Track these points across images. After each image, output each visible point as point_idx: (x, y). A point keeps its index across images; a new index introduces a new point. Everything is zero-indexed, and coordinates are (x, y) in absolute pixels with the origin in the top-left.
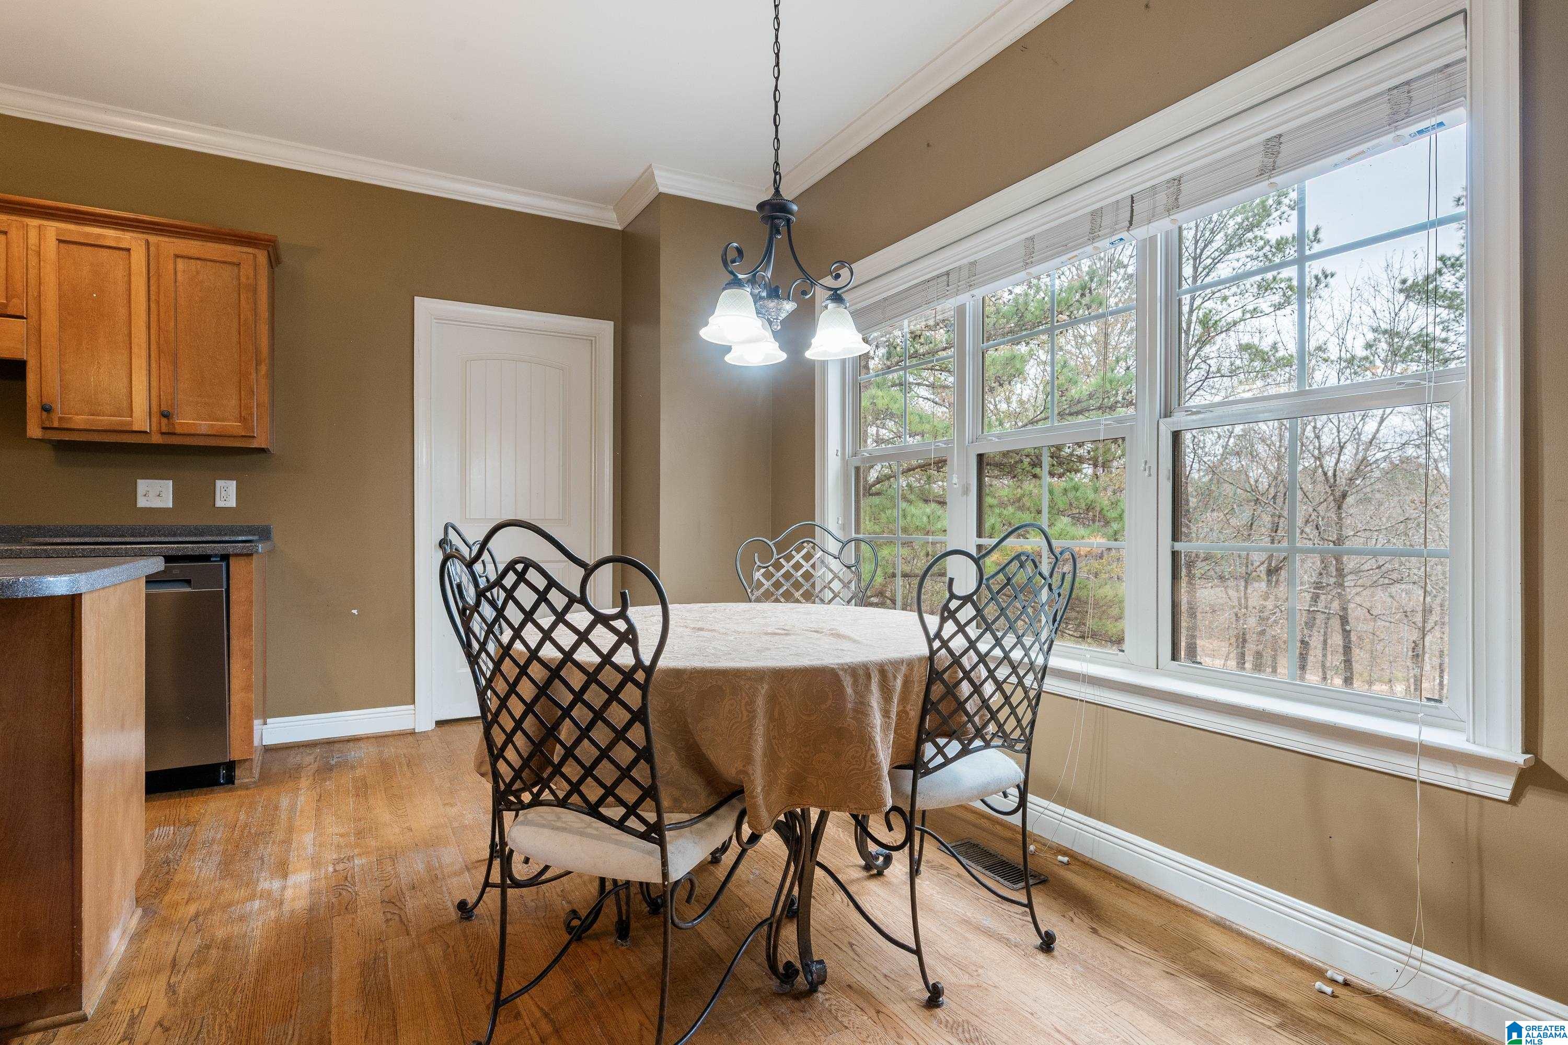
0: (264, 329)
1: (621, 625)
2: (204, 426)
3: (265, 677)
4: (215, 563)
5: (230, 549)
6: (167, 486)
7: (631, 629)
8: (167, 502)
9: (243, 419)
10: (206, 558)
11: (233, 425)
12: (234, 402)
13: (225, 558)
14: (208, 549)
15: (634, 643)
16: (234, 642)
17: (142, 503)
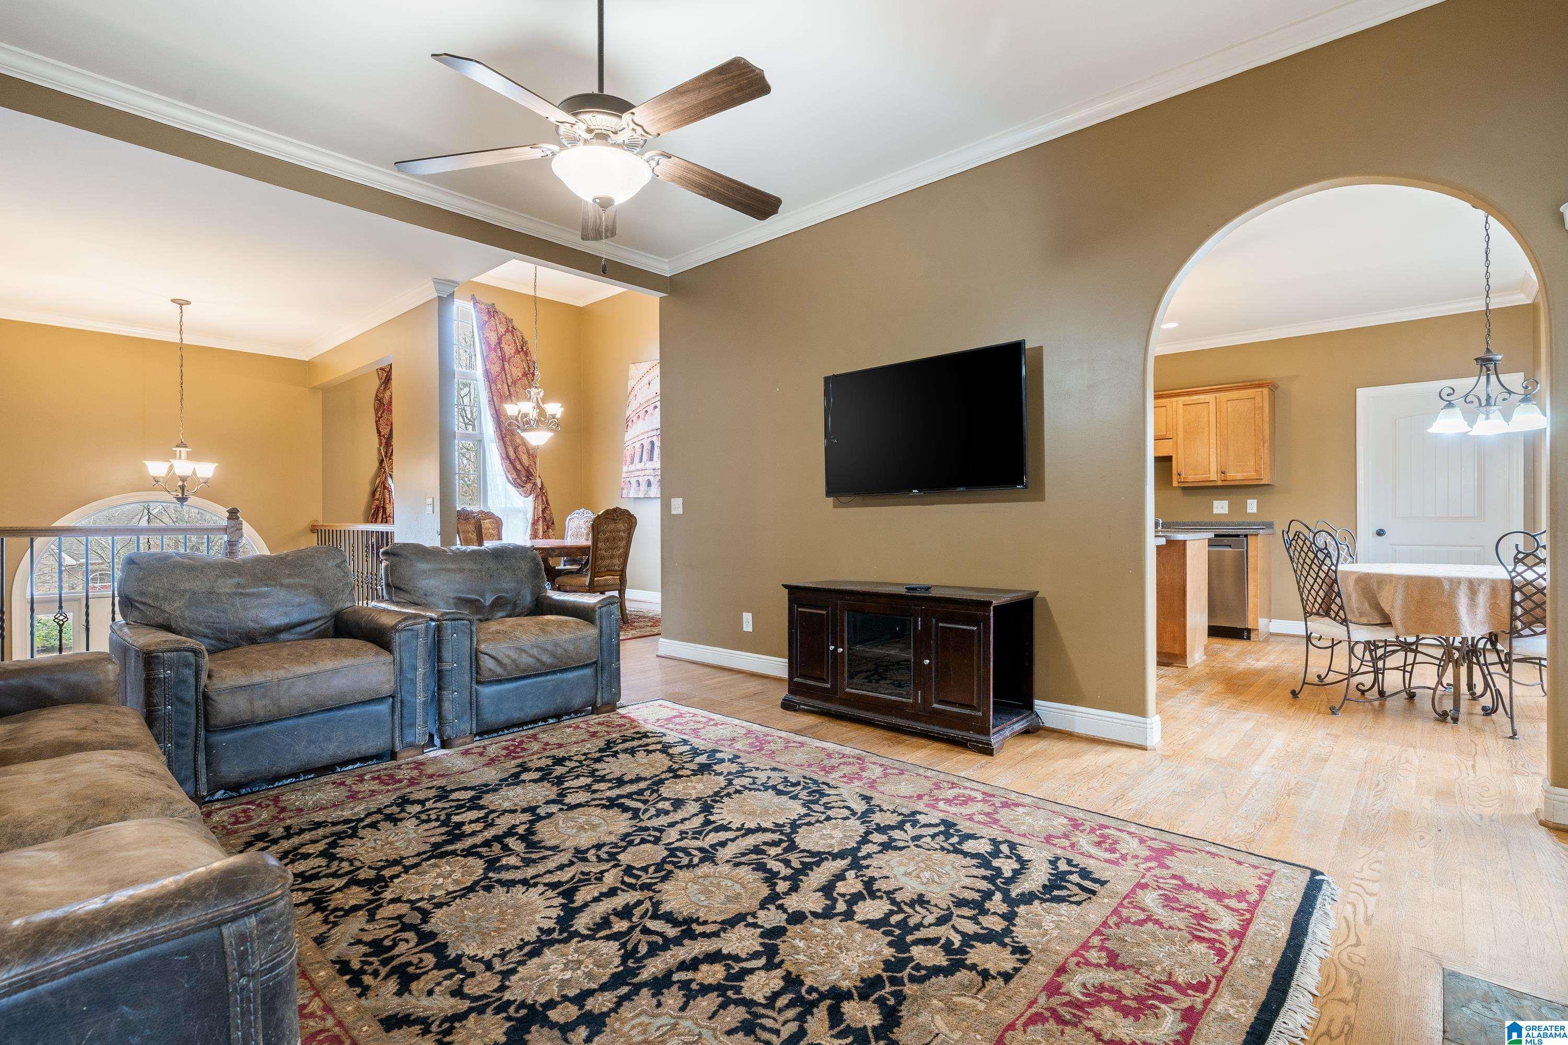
0: (1267, 426)
1: (1325, 551)
2: (1239, 476)
3: (1270, 597)
4: (1242, 538)
5: (1247, 532)
6: (1225, 504)
7: (1329, 552)
8: (1226, 511)
9: (1256, 471)
10: (1238, 536)
11: (1252, 474)
12: (1253, 463)
13: (1246, 536)
14: (1238, 532)
15: (1330, 557)
16: (1249, 575)
17: (1215, 511)
